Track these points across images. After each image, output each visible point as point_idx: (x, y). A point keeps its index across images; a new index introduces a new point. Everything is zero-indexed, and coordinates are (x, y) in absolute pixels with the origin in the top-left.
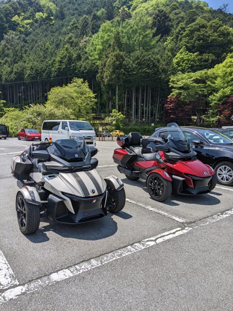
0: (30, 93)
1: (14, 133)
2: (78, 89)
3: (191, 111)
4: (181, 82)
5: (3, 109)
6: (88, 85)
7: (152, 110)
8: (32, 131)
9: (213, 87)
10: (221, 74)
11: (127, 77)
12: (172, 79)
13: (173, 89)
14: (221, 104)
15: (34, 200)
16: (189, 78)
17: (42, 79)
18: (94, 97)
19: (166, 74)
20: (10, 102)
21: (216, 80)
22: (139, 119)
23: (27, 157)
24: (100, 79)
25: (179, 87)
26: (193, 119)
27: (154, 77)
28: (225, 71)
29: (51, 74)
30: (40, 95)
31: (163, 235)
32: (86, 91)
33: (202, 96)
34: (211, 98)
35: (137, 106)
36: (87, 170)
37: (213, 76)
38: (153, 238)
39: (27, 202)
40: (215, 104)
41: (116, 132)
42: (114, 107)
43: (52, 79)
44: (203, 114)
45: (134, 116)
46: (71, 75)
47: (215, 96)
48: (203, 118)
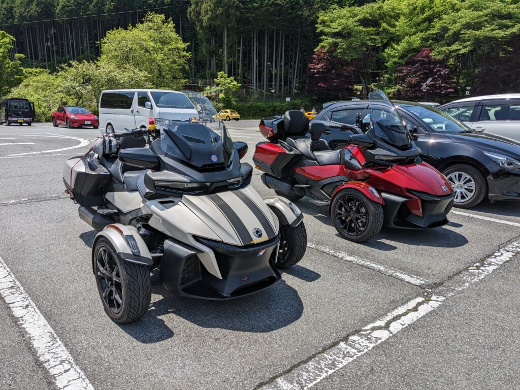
0: (67, 40)
1: (43, 113)
2: (156, 35)
3: (354, 76)
4: (336, 23)
5: (22, 71)
6: (174, 28)
7: (286, 73)
8: (78, 111)
9: (392, 33)
10: (406, 11)
11: (242, 13)
12: (321, 18)
13: (323, 37)
14: (404, 63)
15: (137, 256)
16: (351, 17)
17: (87, 15)
18: (186, 48)
19: (311, 9)
20: (32, 58)
21: (397, 20)
22: (263, 89)
23: (97, 160)
24: (194, 15)
25: (332, 33)
26: (356, 90)
27: (291, 13)
28: (413, 4)
29: (104, 5)
30: (85, 45)
31: (397, 314)
32: (170, 37)
33: (373, 50)
34: (387, 52)
35: (260, 65)
36: (237, 189)
37: (393, 14)
38: (382, 323)
39: (123, 259)
40: (395, 63)
41: (226, 112)
42: (220, 68)
43: (106, 14)
44: (373, 82)
45: (256, 83)
46: (140, 7)
47: (394, 49)
48: (373, 87)
